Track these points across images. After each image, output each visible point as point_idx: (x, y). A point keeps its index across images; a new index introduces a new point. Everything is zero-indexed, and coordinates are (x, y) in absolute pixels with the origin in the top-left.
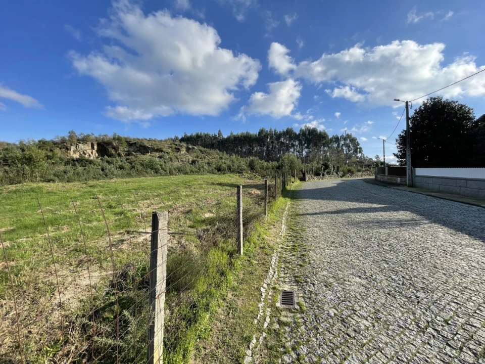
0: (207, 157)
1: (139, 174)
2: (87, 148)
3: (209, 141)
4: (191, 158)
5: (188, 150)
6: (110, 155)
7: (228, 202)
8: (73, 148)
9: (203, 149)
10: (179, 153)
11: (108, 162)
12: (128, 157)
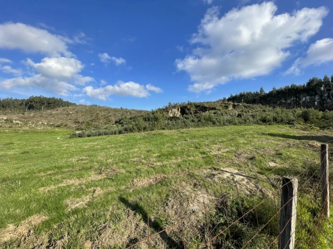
0: (250, 111)
1: (203, 125)
2: (175, 110)
3: (251, 98)
4: (237, 112)
5: (234, 106)
6: (186, 114)
7: (289, 153)
8: (170, 111)
9: (247, 105)
10: (227, 110)
11: (186, 118)
12: (196, 114)
